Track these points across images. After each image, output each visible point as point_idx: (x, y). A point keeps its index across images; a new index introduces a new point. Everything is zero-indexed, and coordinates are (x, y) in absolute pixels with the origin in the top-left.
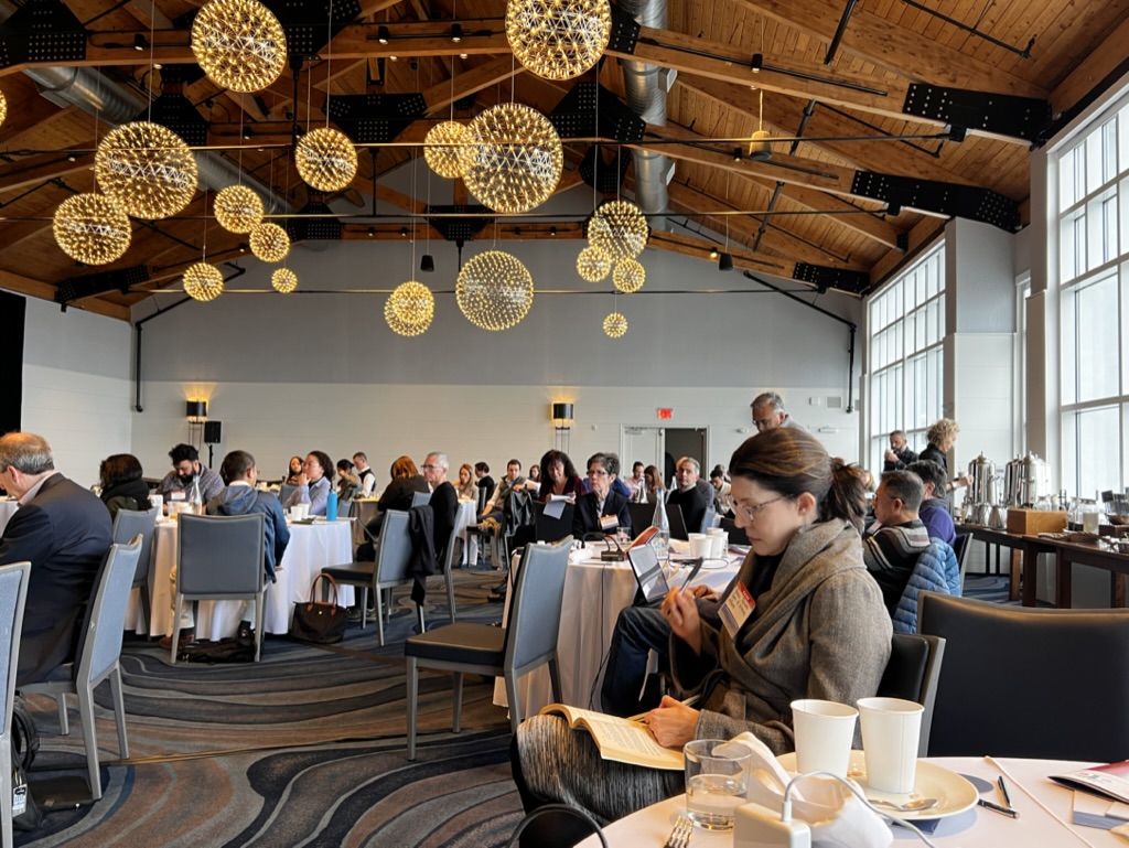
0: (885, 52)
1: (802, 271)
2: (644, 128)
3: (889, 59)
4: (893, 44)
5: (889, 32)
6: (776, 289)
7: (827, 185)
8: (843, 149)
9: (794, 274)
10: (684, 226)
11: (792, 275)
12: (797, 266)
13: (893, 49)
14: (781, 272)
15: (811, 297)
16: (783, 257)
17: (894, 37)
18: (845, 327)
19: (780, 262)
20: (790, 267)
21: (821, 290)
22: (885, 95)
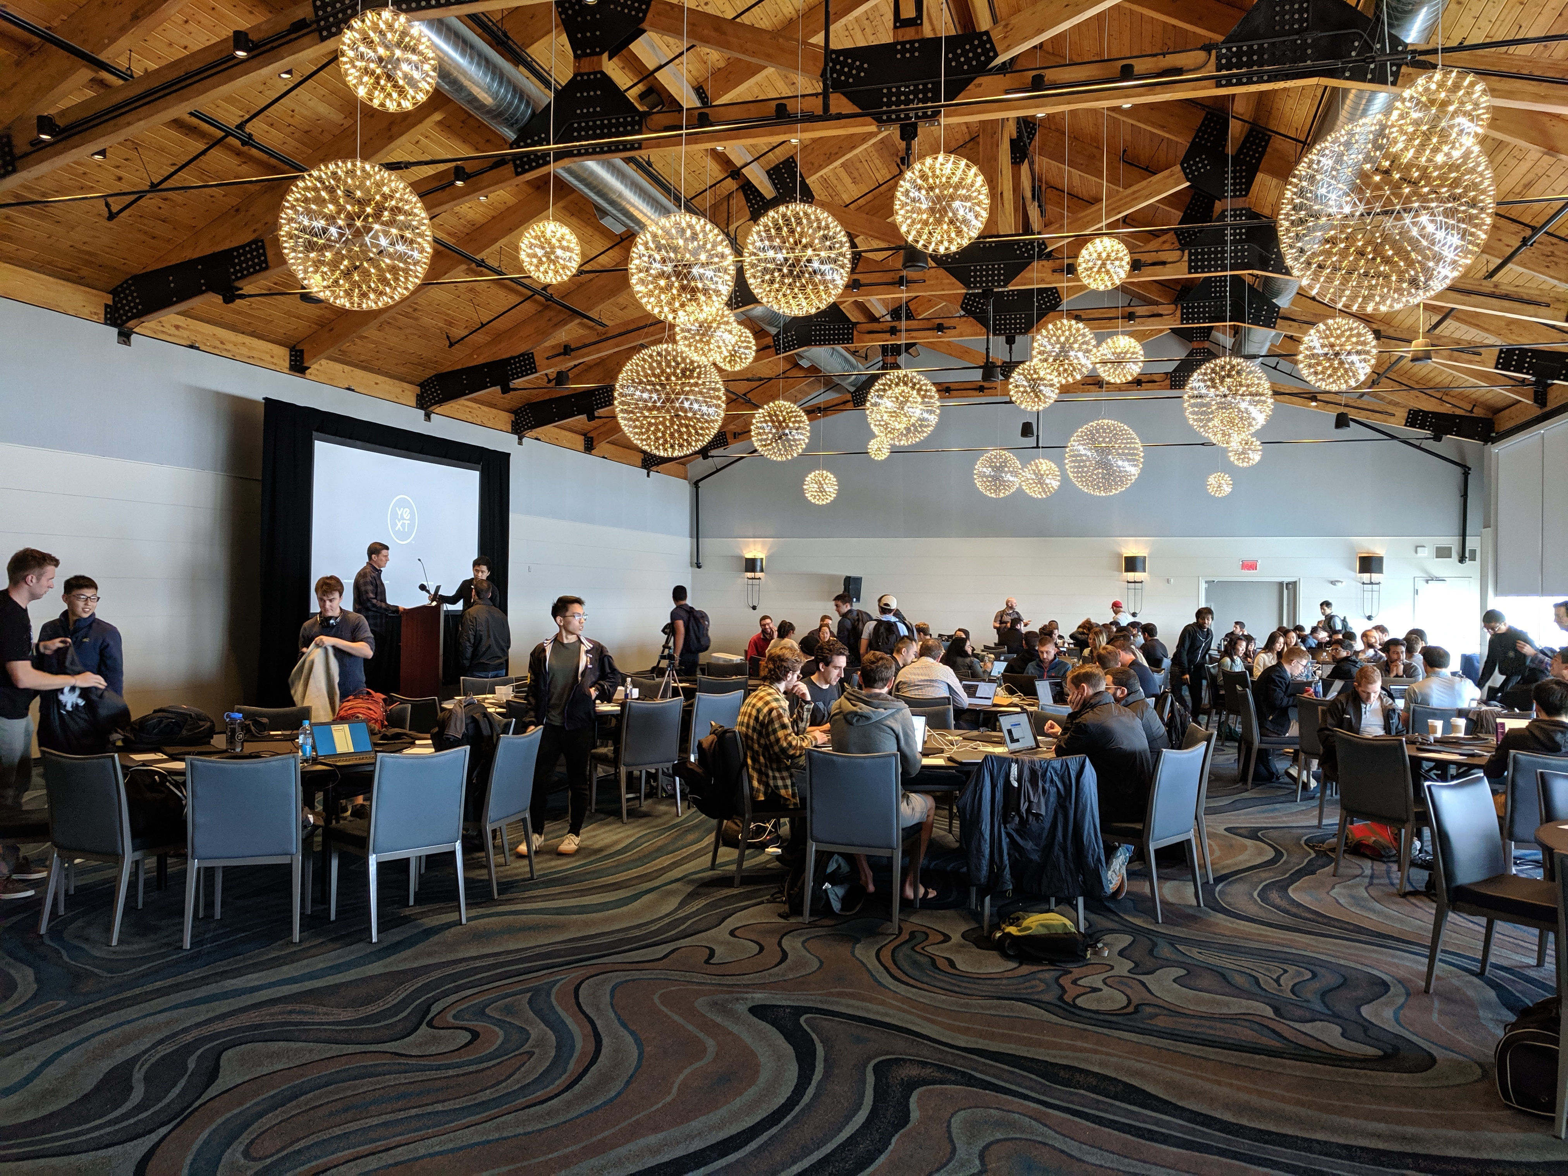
0: (1548, 267)
1: (1415, 418)
2: (1278, 312)
3: (1552, 273)
4: (1555, 259)
5: (1551, 248)
6: (1393, 437)
7: (1470, 362)
8: (1486, 326)
9: (1407, 422)
10: (1275, 368)
11: (1404, 422)
12: (1409, 413)
13: (1556, 264)
14: (1392, 419)
15: (1431, 445)
16: (1397, 404)
17: (1557, 253)
18: (1458, 470)
19: (1390, 409)
20: (1401, 414)
21: (1437, 438)
22: (1548, 306)
